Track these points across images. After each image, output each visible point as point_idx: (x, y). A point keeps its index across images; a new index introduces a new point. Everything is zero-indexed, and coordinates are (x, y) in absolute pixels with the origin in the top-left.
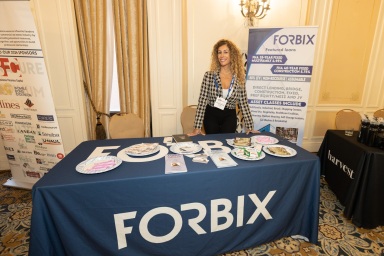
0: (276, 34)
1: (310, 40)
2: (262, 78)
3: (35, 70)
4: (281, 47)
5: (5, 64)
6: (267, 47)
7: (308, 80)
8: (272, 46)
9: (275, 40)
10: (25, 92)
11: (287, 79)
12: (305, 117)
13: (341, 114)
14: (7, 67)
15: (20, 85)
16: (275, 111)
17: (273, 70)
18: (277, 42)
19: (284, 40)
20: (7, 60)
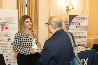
0: (77, 17)
1: (86, 19)
2: (73, 30)
3: (15, 29)
4: (78, 20)
5: (3, 27)
6: (74, 20)
7: (86, 30)
8: (76, 20)
9: (77, 18)
10: (9, 36)
11: (80, 30)
12: (86, 41)
13: (95, 40)
14: (4, 28)
15: (7, 33)
16: (77, 39)
17: (76, 27)
18: (77, 19)
19: (79, 18)
20: (4, 26)
